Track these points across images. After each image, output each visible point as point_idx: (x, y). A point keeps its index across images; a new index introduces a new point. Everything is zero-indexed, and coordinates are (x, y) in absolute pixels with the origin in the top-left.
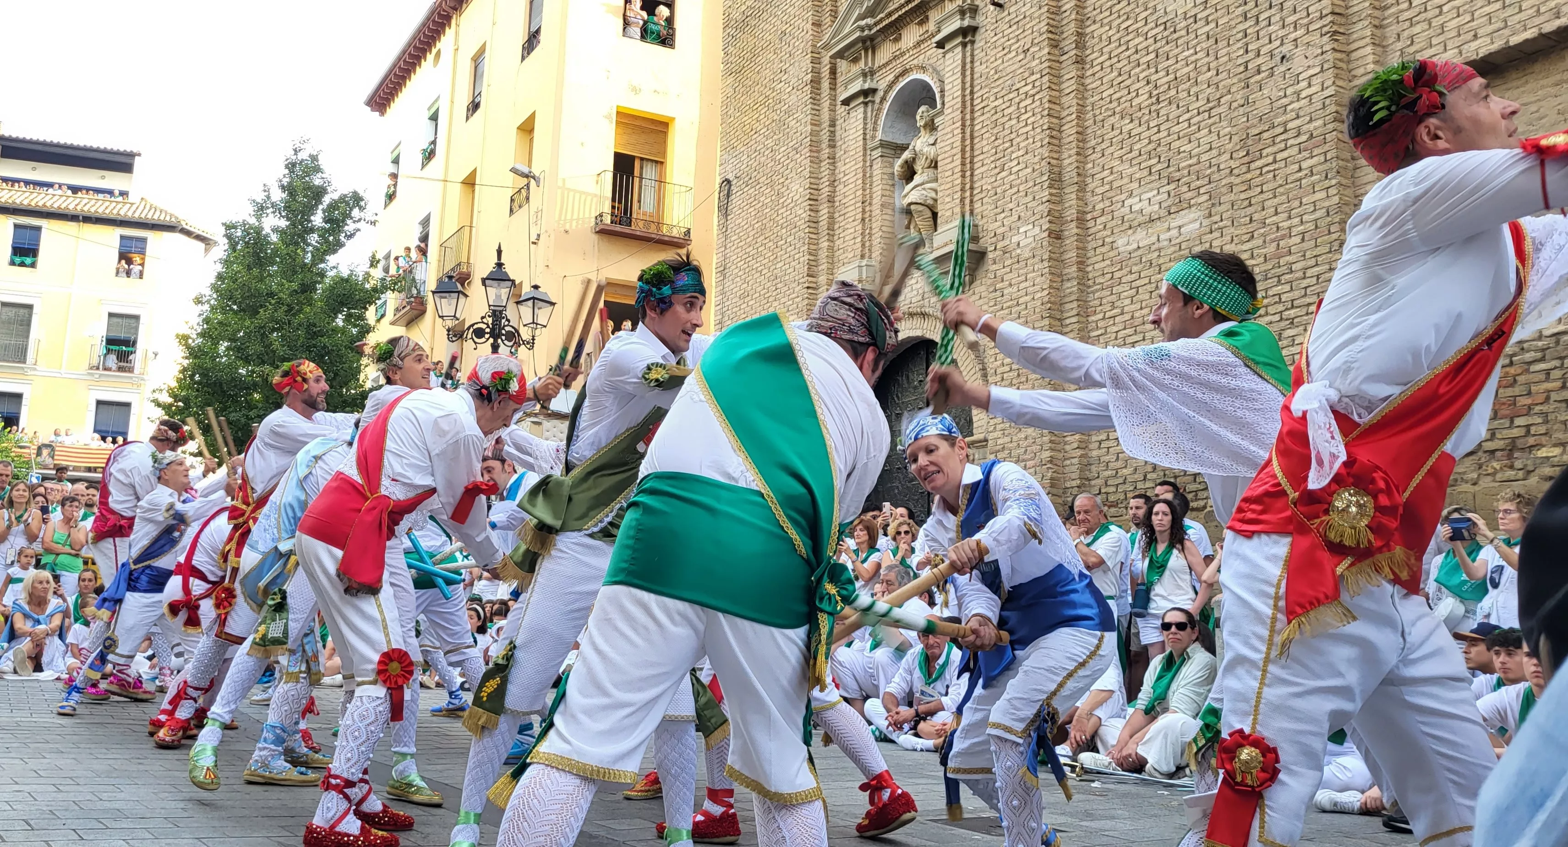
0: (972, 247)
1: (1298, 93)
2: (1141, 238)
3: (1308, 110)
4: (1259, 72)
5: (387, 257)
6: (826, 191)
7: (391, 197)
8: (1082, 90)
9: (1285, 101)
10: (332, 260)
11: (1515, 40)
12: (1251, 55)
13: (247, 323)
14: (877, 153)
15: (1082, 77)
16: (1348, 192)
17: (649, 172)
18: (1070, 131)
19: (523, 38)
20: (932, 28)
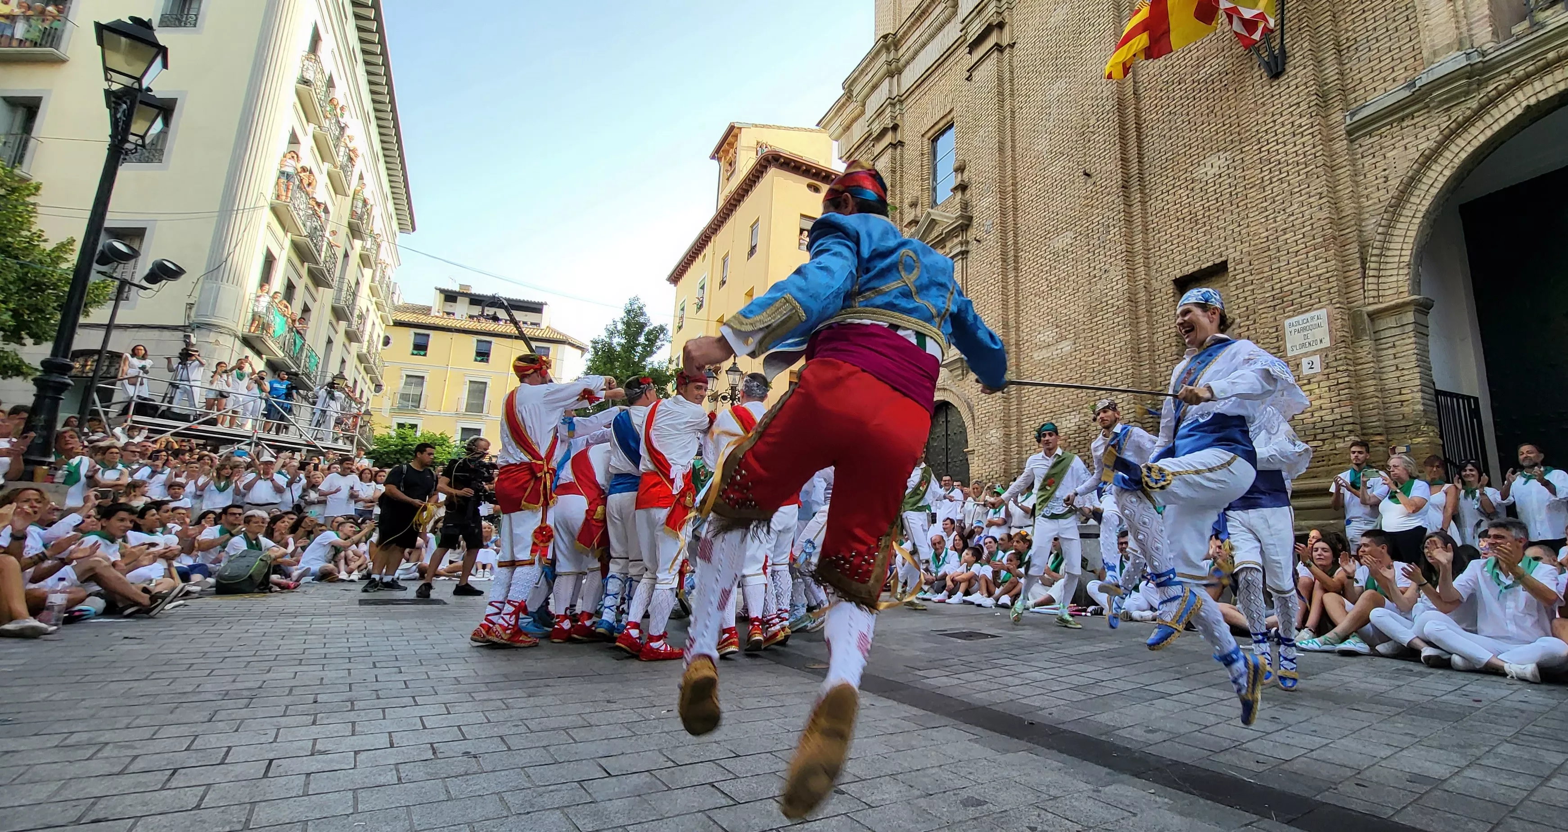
1: (1112, 287)
2: (1045, 353)
3: (1117, 295)
4: (1095, 277)
5: (678, 358)
7: (680, 328)
8: (1017, 282)
9: (1106, 291)
10: (649, 360)
11: (1204, 266)
12: (1092, 269)
15: (1017, 276)
16: (1135, 334)
18: (1012, 302)
19: (748, 249)
20: (948, 250)
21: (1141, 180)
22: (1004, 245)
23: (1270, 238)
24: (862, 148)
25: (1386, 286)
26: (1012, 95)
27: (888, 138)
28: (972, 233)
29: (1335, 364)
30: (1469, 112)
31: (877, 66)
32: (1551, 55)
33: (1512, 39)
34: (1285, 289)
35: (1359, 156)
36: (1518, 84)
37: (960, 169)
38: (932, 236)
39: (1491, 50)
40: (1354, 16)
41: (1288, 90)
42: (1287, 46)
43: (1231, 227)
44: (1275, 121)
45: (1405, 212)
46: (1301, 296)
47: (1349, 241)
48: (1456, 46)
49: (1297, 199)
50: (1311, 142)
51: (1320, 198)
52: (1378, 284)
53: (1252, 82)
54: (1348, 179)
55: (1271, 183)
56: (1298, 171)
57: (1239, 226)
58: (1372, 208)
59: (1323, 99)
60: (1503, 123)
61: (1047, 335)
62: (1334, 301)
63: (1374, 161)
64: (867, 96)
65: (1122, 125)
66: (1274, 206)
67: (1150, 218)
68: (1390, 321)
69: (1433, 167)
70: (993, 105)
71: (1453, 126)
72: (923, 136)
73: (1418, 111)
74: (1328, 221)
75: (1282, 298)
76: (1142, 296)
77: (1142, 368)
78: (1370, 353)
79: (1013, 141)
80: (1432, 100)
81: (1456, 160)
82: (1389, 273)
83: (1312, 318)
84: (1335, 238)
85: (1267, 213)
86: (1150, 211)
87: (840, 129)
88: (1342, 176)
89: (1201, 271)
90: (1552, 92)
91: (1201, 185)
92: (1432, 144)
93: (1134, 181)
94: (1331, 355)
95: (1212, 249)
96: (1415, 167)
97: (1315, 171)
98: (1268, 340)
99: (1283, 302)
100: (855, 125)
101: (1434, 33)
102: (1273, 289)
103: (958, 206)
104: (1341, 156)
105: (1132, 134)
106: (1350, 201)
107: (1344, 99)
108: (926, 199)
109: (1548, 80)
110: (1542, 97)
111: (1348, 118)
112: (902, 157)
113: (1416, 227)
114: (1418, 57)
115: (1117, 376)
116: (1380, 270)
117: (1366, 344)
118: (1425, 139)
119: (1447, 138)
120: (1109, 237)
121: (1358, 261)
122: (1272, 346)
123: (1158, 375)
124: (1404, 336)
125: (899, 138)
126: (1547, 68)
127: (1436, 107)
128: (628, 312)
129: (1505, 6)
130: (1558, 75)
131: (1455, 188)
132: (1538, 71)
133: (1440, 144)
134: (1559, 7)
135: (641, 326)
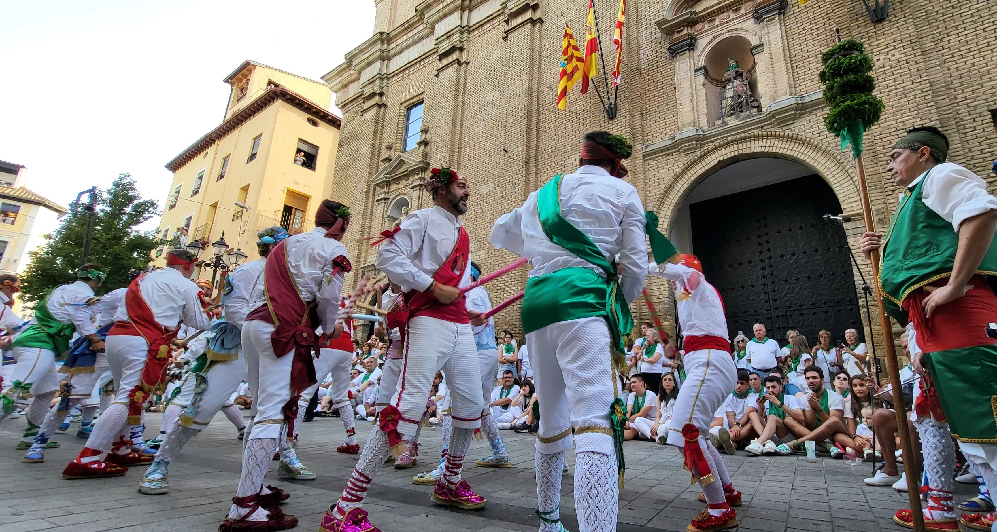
5: (167, 231)
6: (367, 229)
7: (173, 207)
10: (134, 228)
14: (387, 219)
17: (298, 214)
19: (248, 155)
20: (410, 182)
21: (536, 160)
24: (355, 102)
26: (464, 93)
27: (376, 100)
30: (696, 158)
31: (373, 51)
32: (729, 139)
33: (715, 127)
35: (647, 170)
36: (716, 149)
37: (425, 131)
38: (401, 171)
39: (706, 130)
40: (650, 98)
41: (616, 127)
42: (618, 104)
45: (666, 202)
48: (692, 124)
53: (599, 118)
54: (642, 180)
58: (652, 198)
59: (633, 136)
60: (709, 166)
63: (654, 173)
64: (363, 68)
65: (529, 127)
69: (679, 182)
70: (451, 96)
71: (689, 163)
72: (401, 104)
73: (675, 152)
79: (462, 121)
80: (681, 148)
81: (690, 181)
86: (540, 179)
87: (339, 85)
88: (640, 178)
90: (729, 156)
92: (680, 170)
93: (532, 160)
96: (672, 180)
100: (351, 85)
101: (684, 115)
103: (421, 154)
104: (638, 169)
105: (534, 133)
107: (643, 138)
108: (398, 145)
109: (728, 150)
110: (725, 158)
111: (644, 149)
112: (384, 114)
114: (677, 125)
118: (676, 167)
119: (686, 168)
125: (383, 101)
126: (728, 144)
127: (683, 152)
128: (117, 185)
129: (713, 111)
130: (732, 148)
131: (688, 195)
132: (724, 145)
133: (683, 171)
134: (733, 117)
135: (130, 199)
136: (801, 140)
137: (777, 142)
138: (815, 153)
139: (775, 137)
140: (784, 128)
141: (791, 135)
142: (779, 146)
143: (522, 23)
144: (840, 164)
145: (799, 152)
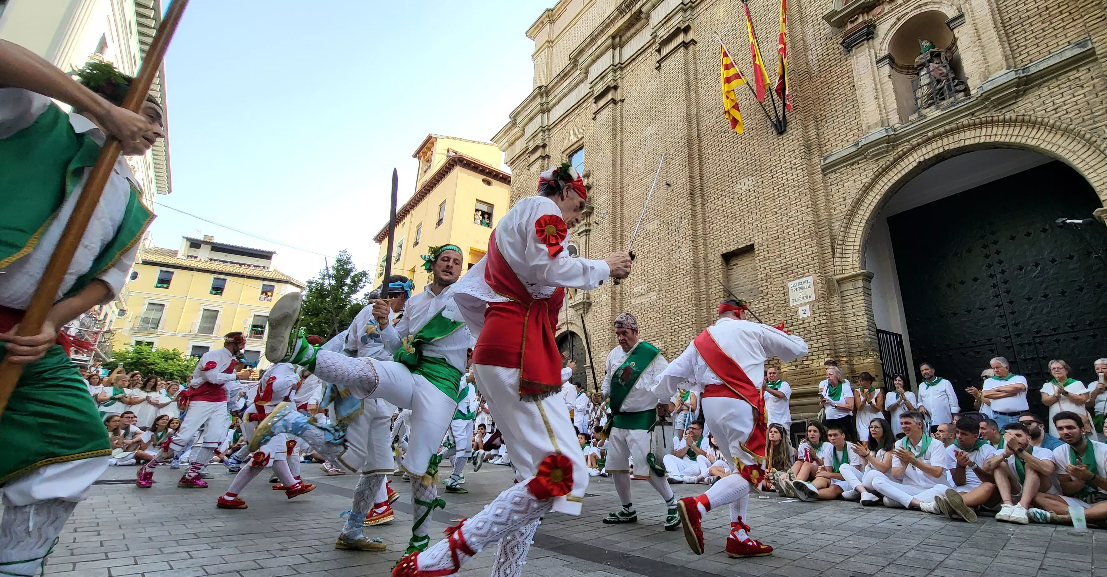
0: (587, 301)
1: (683, 258)
2: (639, 300)
3: (686, 263)
4: (672, 251)
9: (680, 260)
10: (354, 296)
11: (740, 247)
12: (670, 245)
13: (314, 320)
15: (622, 248)
16: (697, 289)
19: (436, 221)
21: (702, 190)
22: (614, 227)
23: (779, 231)
24: (521, 158)
25: (846, 264)
26: (622, 131)
27: (539, 153)
28: (593, 218)
29: (818, 311)
30: (888, 163)
31: (534, 106)
32: (930, 134)
33: (909, 123)
34: (788, 263)
35: (829, 184)
36: (914, 149)
39: (899, 128)
40: (824, 102)
41: (788, 142)
42: (787, 116)
43: (756, 223)
44: (780, 160)
45: (856, 219)
46: (798, 268)
47: (825, 235)
48: (880, 125)
49: (794, 208)
50: (802, 174)
51: (808, 208)
52: (842, 262)
53: (767, 135)
54: (823, 197)
55: (779, 197)
56: (795, 191)
57: (761, 222)
58: (837, 216)
59: (808, 149)
60: (907, 170)
61: (641, 288)
62: (817, 272)
63: (837, 188)
64: (526, 124)
65: (690, 155)
66: (781, 211)
67: (707, 215)
68: (849, 286)
69: (870, 194)
70: (609, 136)
71: (880, 170)
72: (563, 152)
73: (861, 160)
74: (812, 222)
75: (787, 269)
76: (702, 264)
77: (702, 311)
78: (838, 305)
79: (622, 160)
80: (868, 154)
81: (882, 190)
82: (847, 256)
83: (804, 282)
84: (816, 233)
85: (777, 215)
86: (707, 210)
87: (507, 144)
88: (820, 195)
89: (738, 249)
90: (931, 155)
91: (738, 196)
92: (869, 180)
93: (697, 191)
94: (816, 306)
95: (745, 236)
96: (860, 193)
97: (804, 191)
98: (778, 295)
99: (787, 271)
100: (517, 143)
101: (868, 115)
102: (781, 263)
104: (819, 184)
105: (696, 161)
106: (824, 211)
107: (820, 150)
109: (929, 148)
110: (927, 157)
111: (822, 161)
113: (862, 229)
114: (860, 129)
115: (686, 316)
116: (842, 253)
117: (836, 298)
118: (865, 177)
119: (877, 177)
120: (681, 225)
121: (830, 247)
122: (781, 299)
123: (712, 316)
124: (858, 295)
125: (546, 153)
126: (928, 141)
127: (871, 159)
128: (339, 261)
129: (905, 104)
130: (934, 145)
131: (883, 207)
132: (924, 142)
133: (873, 180)
134: (933, 107)
135: (348, 272)
136: (1029, 121)
137: (995, 129)
138: (1052, 135)
139: (993, 123)
140: (1004, 111)
141: (1014, 117)
142: (999, 133)
143: (675, 48)
144: (1091, 144)
145: (1028, 136)
